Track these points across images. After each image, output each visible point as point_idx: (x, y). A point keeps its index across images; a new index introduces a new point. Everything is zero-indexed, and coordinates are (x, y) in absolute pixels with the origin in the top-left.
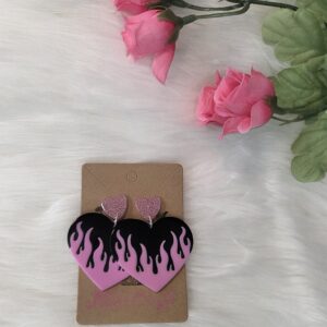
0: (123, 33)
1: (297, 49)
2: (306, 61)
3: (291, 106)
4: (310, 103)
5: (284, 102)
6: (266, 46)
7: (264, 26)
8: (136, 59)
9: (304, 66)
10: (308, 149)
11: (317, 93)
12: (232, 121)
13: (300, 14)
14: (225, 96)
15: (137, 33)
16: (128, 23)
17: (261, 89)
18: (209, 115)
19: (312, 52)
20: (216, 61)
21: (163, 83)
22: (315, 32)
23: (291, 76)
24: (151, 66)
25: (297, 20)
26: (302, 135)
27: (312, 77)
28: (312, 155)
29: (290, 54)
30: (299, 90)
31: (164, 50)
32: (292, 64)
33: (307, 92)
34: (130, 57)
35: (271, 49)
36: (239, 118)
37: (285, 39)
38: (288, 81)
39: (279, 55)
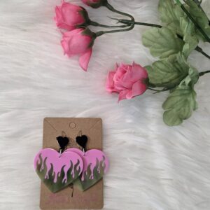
0: (62, 42)
1: (163, 49)
2: (168, 56)
3: (160, 82)
4: (171, 80)
5: (157, 80)
6: (145, 48)
7: (143, 37)
8: (70, 56)
9: (167, 59)
10: (172, 107)
11: (175, 75)
12: (124, 92)
13: (163, 30)
14: (119, 78)
15: (69, 43)
16: (64, 36)
17: (139, 74)
18: (113, 88)
19: (171, 51)
20: (116, 57)
21: (86, 70)
22: (172, 40)
23: (159, 65)
24: (78, 60)
25: (161, 34)
26: (168, 99)
27: (171, 65)
28: (174, 110)
29: (159, 52)
30: (165, 73)
31: (86, 52)
32: (161, 58)
33: (169, 74)
34: (66, 55)
35: (148, 49)
36: (128, 90)
37: (155, 44)
38: (158, 68)
39: (152, 53)
